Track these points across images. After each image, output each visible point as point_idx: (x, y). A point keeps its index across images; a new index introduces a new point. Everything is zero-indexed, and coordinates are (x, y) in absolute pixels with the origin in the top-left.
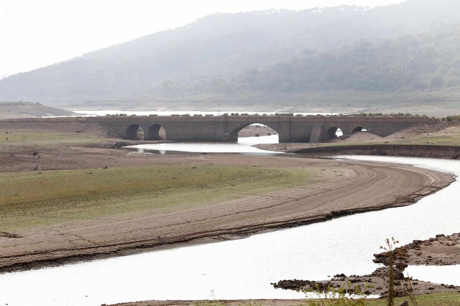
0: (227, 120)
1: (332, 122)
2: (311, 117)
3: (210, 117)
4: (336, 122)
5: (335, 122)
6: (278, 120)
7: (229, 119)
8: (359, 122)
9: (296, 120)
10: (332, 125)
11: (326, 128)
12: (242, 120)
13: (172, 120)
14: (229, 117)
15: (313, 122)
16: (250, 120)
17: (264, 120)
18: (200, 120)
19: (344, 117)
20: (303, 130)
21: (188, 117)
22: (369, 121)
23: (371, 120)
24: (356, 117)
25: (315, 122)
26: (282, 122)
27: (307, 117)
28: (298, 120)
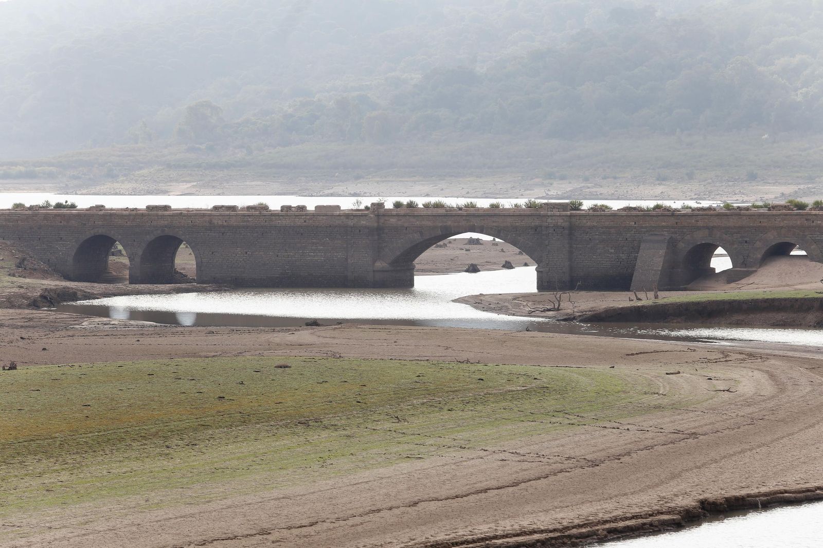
0: (382, 221)
1: (699, 228)
2: (634, 213)
3: (329, 213)
4: (711, 229)
5: (707, 228)
6: (537, 222)
7: (387, 218)
8: (782, 227)
9: (589, 224)
10: (701, 237)
11: (681, 245)
12: (429, 223)
13: (215, 222)
14: (388, 213)
15: (642, 227)
16: (449, 223)
17: (494, 222)
18: (299, 222)
19: (738, 211)
20: (611, 253)
21: (265, 212)
22: (814, 224)
23: (819, 222)
24: (774, 212)
25: (646, 227)
26: (547, 227)
27: (624, 213)
28: (595, 224)
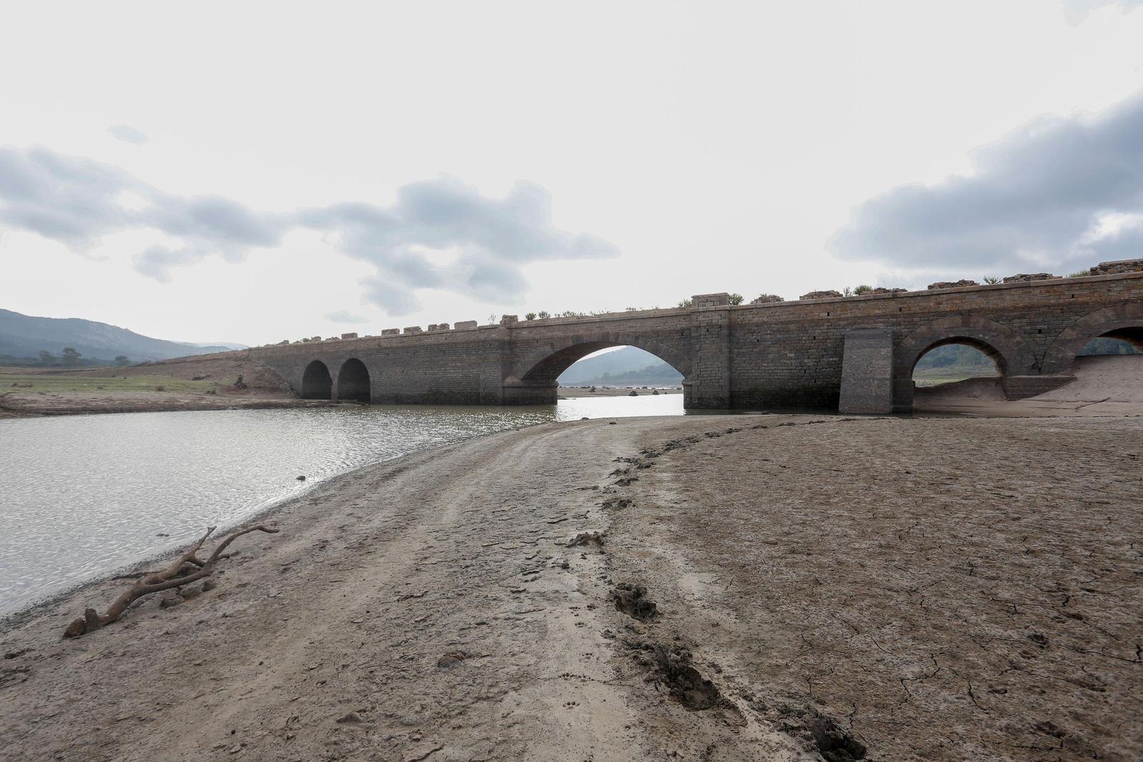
0: (514, 334)
1: (942, 315)
2: (827, 299)
4: (966, 314)
5: (960, 313)
6: (683, 324)
7: (519, 331)
8: (1126, 302)
9: (756, 320)
10: (946, 329)
12: (560, 334)
13: (382, 344)
14: (521, 327)
15: (840, 319)
16: (581, 332)
17: (630, 327)
18: (442, 340)
19: (1022, 281)
20: (791, 358)
21: (416, 333)
24: (1109, 276)
25: (847, 319)
26: (698, 327)
27: (810, 301)
28: (765, 319)
